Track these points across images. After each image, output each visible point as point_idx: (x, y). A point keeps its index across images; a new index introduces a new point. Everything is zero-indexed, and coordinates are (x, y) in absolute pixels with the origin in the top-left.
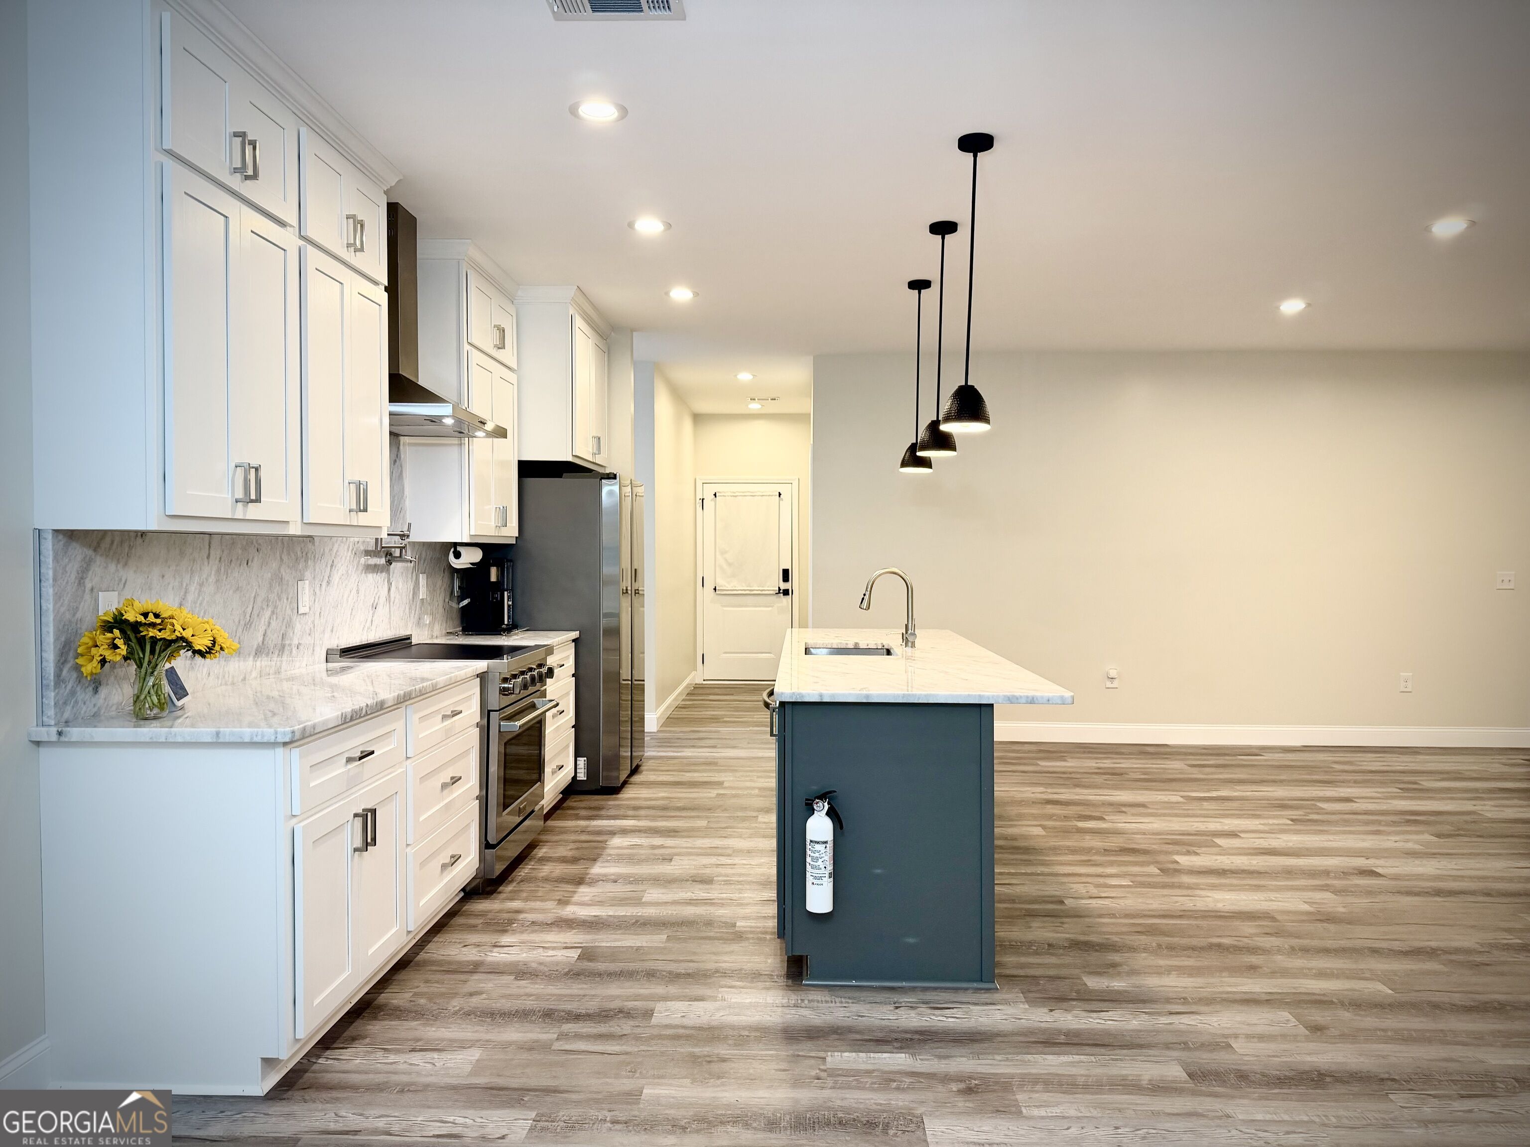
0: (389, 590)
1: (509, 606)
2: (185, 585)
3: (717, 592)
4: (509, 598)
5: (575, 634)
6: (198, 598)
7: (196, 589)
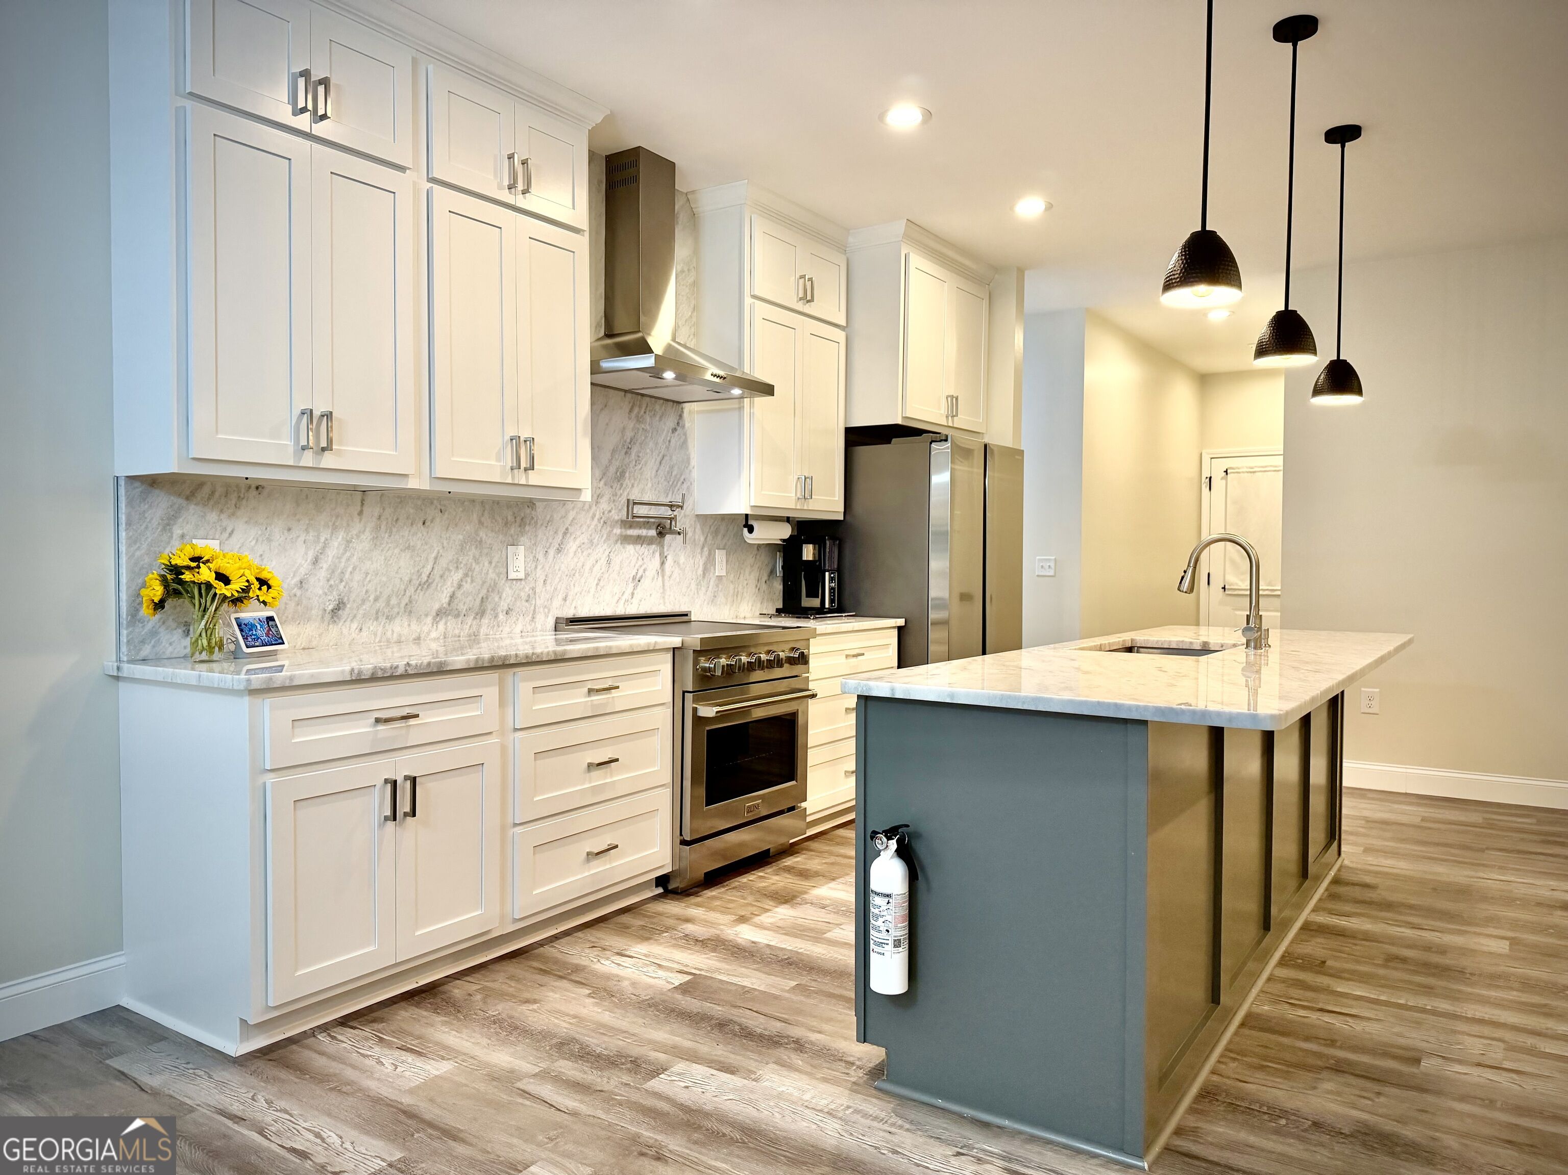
0: (663, 563)
1: (831, 589)
2: (322, 539)
3: (1227, 592)
4: (831, 579)
5: (901, 622)
6: (343, 554)
7: (340, 544)
